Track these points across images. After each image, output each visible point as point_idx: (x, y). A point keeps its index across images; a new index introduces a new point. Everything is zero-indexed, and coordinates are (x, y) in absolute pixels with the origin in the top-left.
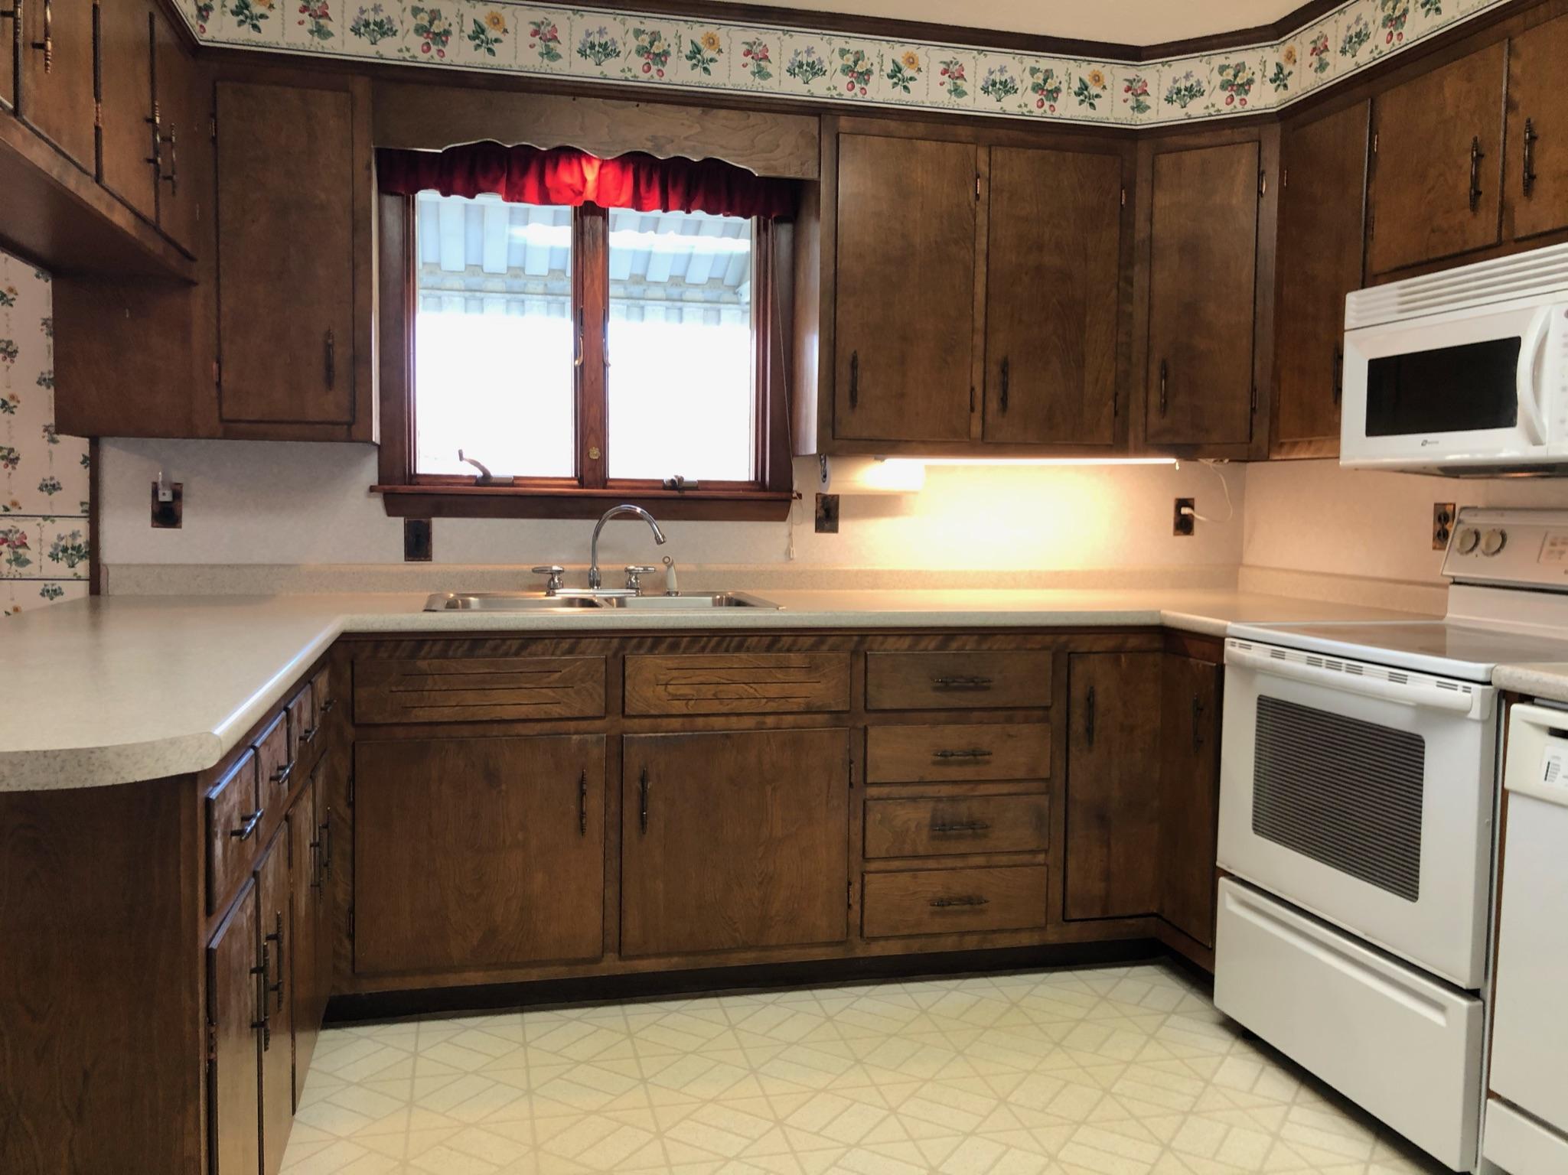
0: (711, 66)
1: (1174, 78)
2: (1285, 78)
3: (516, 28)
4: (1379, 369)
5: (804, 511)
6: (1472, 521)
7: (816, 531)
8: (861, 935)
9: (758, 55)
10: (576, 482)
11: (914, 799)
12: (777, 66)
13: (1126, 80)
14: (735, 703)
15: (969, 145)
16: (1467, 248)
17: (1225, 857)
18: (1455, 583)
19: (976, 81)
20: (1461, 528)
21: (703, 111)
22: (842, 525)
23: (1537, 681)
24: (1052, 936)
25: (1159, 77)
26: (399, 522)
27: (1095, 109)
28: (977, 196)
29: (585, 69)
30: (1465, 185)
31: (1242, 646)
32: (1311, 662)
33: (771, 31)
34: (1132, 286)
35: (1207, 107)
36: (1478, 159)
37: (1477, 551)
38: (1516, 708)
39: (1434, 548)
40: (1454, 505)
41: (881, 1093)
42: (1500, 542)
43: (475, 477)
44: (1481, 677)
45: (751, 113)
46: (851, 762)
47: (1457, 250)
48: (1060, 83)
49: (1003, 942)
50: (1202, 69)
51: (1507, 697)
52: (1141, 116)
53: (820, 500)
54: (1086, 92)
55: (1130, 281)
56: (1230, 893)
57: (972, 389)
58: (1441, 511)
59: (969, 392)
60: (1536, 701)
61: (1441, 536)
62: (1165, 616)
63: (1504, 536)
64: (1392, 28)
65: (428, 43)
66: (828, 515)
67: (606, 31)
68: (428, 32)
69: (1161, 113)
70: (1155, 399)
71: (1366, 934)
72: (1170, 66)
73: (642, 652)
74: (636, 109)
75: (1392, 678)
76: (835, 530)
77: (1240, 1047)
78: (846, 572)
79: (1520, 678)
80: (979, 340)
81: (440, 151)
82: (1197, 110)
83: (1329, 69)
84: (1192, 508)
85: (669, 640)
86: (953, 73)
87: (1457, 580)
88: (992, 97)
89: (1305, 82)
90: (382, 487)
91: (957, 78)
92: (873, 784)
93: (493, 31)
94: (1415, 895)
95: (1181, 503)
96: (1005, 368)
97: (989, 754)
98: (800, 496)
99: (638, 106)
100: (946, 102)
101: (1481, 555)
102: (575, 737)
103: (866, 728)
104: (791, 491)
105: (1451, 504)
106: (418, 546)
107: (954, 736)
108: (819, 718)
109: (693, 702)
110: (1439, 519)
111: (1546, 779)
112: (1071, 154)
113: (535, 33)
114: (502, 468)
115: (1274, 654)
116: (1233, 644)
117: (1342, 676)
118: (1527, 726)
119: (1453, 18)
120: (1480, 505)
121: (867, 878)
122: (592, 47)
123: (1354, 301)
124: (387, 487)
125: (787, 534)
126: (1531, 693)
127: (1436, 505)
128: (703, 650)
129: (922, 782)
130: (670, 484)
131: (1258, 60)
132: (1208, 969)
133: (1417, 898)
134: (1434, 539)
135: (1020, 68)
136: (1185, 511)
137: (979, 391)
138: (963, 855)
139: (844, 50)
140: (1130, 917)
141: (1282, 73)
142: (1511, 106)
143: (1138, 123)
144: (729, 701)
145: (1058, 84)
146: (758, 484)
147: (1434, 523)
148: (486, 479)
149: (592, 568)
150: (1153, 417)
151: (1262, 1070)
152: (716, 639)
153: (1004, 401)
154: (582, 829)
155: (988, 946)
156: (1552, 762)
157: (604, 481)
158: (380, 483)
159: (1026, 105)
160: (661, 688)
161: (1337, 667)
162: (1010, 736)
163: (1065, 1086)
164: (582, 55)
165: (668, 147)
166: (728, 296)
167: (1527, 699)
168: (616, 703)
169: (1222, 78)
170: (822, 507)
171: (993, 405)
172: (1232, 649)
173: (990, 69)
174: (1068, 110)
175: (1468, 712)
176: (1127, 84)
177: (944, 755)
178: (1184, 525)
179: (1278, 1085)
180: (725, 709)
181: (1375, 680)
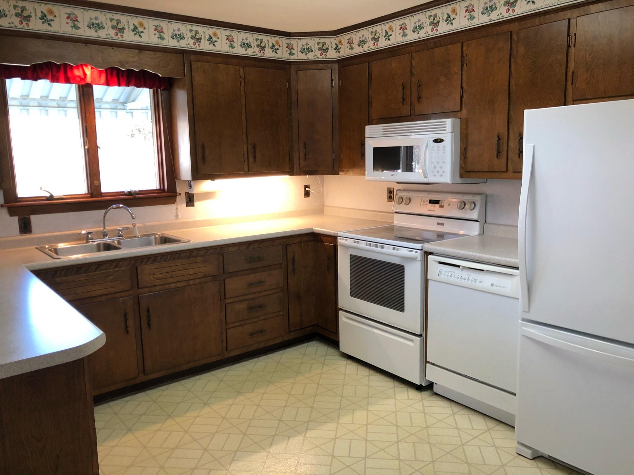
0: (142, 34)
1: (303, 45)
2: (339, 49)
3: (59, 15)
4: (377, 150)
5: (181, 199)
6: (401, 194)
7: (186, 206)
8: (227, 350)
9: (159, 31)
10: (89, 195)
11: (242, 301)
12: (167, 35)
13: (286, 44)
14: (179, 278)
15: (237, 66)
16: (401, 116)
17: (341, 304)
18: (396, 213)
19: (238, 43)
20: (397, 196)
21: (139, 51)
22: (196, 204)
23: (435, 249)
24: (286, 338)
25: (298, 44)
26: (15, 219)
27: (277, 54)
28: (241, 85)
29: (91, 34)
30: (400, 96)
31: (343, 239)
32: (367, 245)
33: (164, 21)
34: (292, 115)
35: (314, 56)
36: (404, 88)
37: (403, 203)
38: (430, 256)
39: (388, 201)
40: (393, 188)
41: (251, 401)
42: (409, 200)
43: (46, 197)
44: (420, 248)
45: (157, 52)
46: (220, 292)
47: (398, 116)
48: (266, 44)
49: (271, 343)
50: (312, 42)
51: (427, 254)
52: (292, 57)
53: (187, 195)
54: (274, 48)
55: (291, 114)
56: (344, 316)
57: (244, 154)
58: (390, 190)
59: (243, 155)
60: (434, 254)
61: (390, 198)
62: (315, 230)
63: (410, 199)
64: (374, 41)
65: (21, 20)
66: (190, 200)
67: (98, 18)
68: (21, 15)
69: (299, 56)
70: (302, 155)
71: (389, 323)
72: (301, 40)
73: (143, 264)
74: (112, 50)
75: (394, 249)
76: (193, 205)
77: (349, 362)
78: (199, 221)
79: (430, 248)
80: (245, 136)
81: (29, 66)
82: (311, 56)
83: (354, 50)
84: (309, 188)
85: (153, 258)
86: (230, 40)
87: (396, 212)
88: (244, 49)
89: (345, 52)
90: (6, 205)
91: (231, 41)
92: (228, 298)
93: (50, 16)
94: (403, 310)
95: (306, 187)
96: (254, 147)
97: (265, 282)
98: (180, 194)
99: (113, 49)
100: (228, 50)
101: (404, 205)
102: (121, 299)
103: (224, 280)
104: (176, 192)
105: (392, 188)
106: (25, 227)
107: (253, 278)
108: (209, 279)
109: (164, 280)
110: (389, 192)
111: (439, 276)
112: (270, 70)
113: (68, 18)
114: (58, 193)
115: (355, 242)
116: (340, 239)
117: (378, 249)
118: (433, 261)
119: (394, 43)
120: (401, 189)
121: (228, 331)
122: (93, 24)
123: (368, 128)
124: (9, 204)
125: (176, 209)
126: (433, 252)
127: (388, 188)
128: (165, 260)
129: (244, 295)
130: (128, 193)
131: (330, 42)
132: (338, 340)
133: (404, 311)
134: (388, 199)
135: (252, 38)
136: (307, 189)
137: (246, 155)
138: (258, 317)
139: (191, 30)
140: (308, 327)
141: (337, 47)
142: (412, 74)
143: (291, 59)
144: (177, 277)
145: (265, 45)
146: (161, 190)
147: (388, 194)
148: (51, 198)
149: (104, 230)
150: (301, 161)
151: (358, 367)
152: (170, 256)
153: (255, 157)
154: (127, 331)
155: (267, 345)
156: (440, 271)
157: (101, 194)
158: (5, 203)
159: (255, 52)
160: (151, 277)
161: (376, 246)
162: (271, 275)
163: (306, 385)
164: (89, 28)
165: (127, 65)
166: (120, 106)
167: (431, 253)
168: (136, 283)
169: (318, 46)
170: (188, 197)
171: (251, 159)
172: (340, 241)
173: (242, 39)
174: (269, 54)
175: (417, 258)
176: (287, 45)
177: (251, 284)
178: (307, 194)
179: (364, 371)
180: (176, 281)
181: (388, 250)
